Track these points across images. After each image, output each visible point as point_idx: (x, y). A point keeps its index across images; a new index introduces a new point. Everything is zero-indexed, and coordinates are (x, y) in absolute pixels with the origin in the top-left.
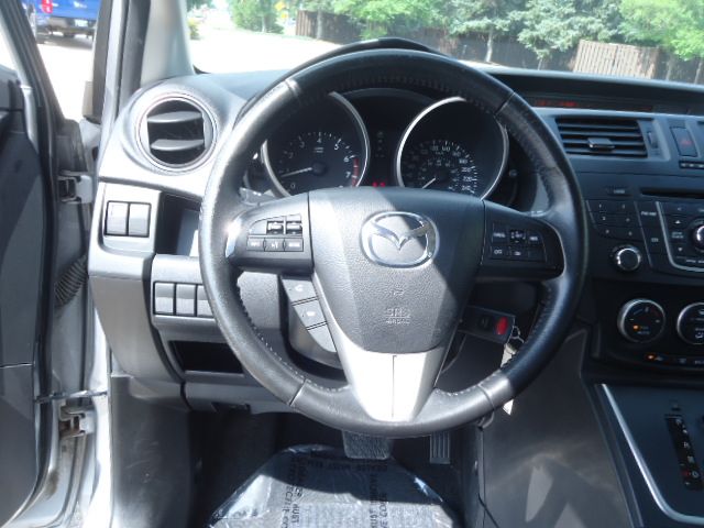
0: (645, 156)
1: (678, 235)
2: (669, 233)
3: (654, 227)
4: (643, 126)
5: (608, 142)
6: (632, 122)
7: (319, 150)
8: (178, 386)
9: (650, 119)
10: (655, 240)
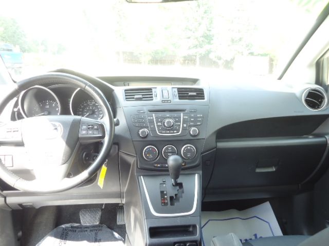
0: (152, 100)
1: (159, 124)
2: (157, 123)
3: (151, 122)
4: (153, 90)
5: (141, 96)
6: (150, 89)
7: (48, 107)
8: (3, 199)
9: (156, 88)
10: (152, 126)
